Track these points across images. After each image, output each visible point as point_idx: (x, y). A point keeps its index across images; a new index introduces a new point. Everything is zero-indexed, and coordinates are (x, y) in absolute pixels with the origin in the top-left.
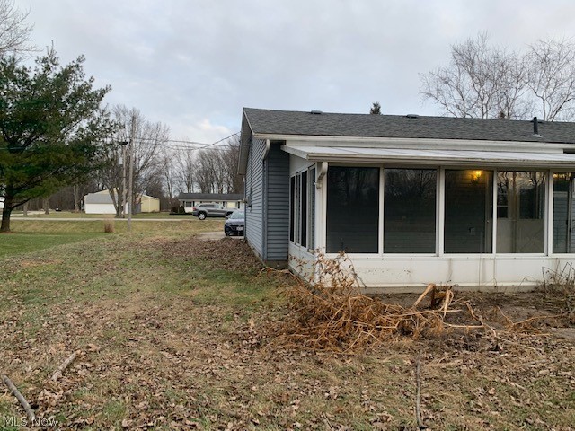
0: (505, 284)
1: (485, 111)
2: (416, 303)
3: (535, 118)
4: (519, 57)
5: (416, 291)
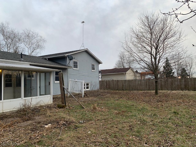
1: (9, 49)
3: (21, 53)
4: (20, 33)
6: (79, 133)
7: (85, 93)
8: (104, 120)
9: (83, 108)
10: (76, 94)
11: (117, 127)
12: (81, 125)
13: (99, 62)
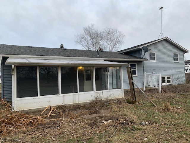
0: (81, 102)
2: (41, 113)
5: (42, 109)
6: (133, 137)
7: (162, 88)
8: (173, 126)
9: (154, 106)
10: (149, 88)
11: (187, 139)
12: (140, 127)
13: (184, 51)
